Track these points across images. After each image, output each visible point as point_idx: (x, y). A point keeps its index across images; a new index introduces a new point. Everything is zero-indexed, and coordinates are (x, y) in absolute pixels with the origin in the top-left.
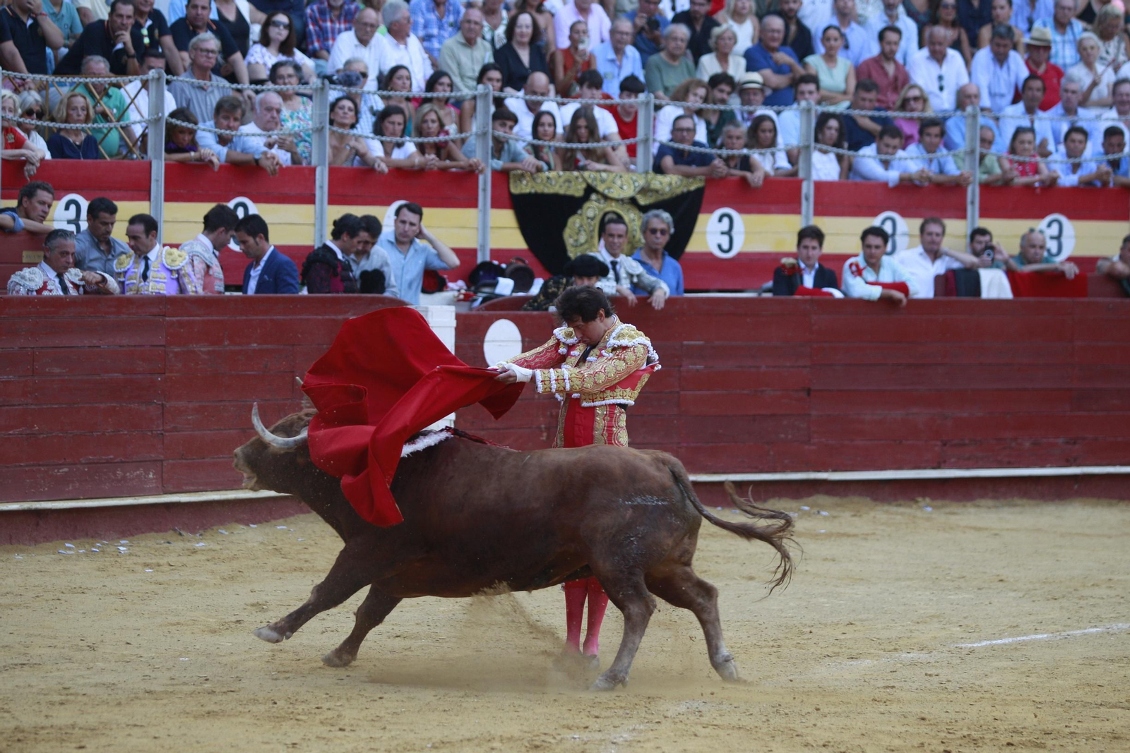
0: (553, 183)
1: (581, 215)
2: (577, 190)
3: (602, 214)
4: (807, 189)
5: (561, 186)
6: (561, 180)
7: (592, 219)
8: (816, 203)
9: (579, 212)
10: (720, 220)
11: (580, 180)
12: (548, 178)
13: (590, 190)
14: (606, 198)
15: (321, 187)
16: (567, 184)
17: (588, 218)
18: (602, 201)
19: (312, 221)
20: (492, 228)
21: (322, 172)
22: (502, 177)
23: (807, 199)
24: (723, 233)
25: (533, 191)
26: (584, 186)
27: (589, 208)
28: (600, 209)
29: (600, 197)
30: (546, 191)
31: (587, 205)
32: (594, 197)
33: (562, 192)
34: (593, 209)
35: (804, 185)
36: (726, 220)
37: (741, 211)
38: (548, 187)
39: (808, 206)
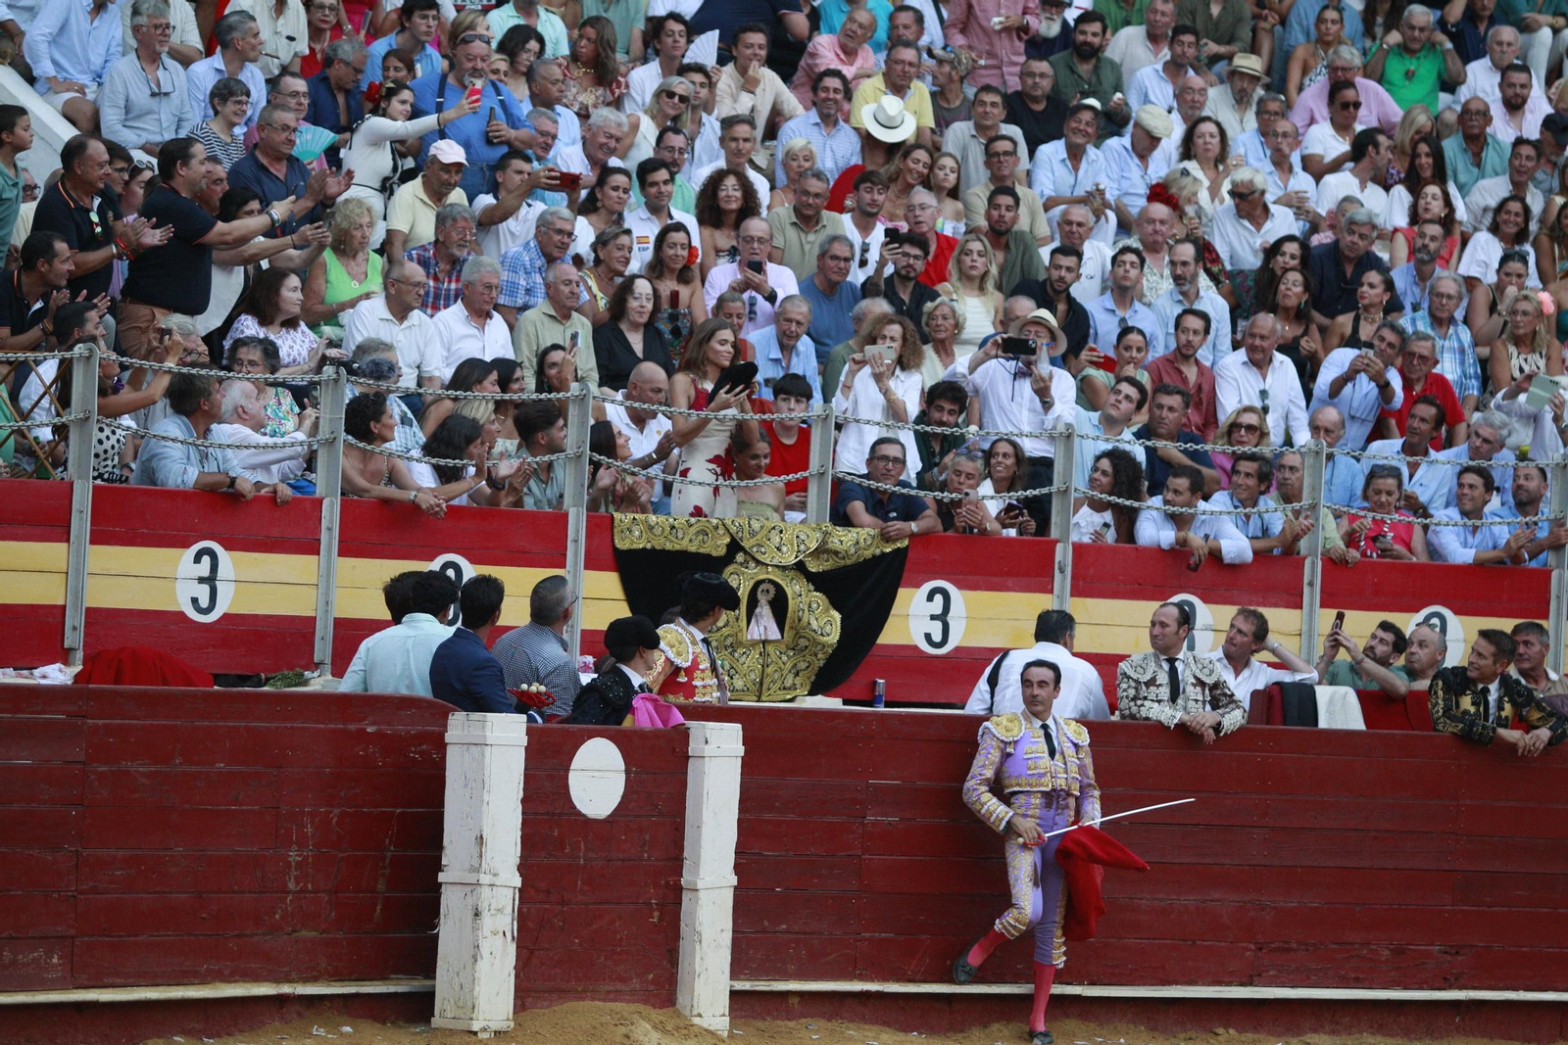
0: (680, 535)
2: (717, 546)
4: (1063, 555)
5: (691, 541)
6: (693, 530)
8: (1074, 577)
10: (930, 598)
11: (721, 531)
12: (673, 527)
13: (735, 547)
14: (758, 562)
15: (330, 529)
16: (700, 537)
18: (752, 564)
19: (313, 580)
21: (332, 505)
22: (600, 527)
23: (1062, 571)
24: (933, 617)
25: (649, 546)
26: (728, 540)
27: (733, 573)
28: (749, 577)
29: (748, 558)
30: (669, 546)
31: (730, 568)
32: (740, 557)
33: (693, 549)
34: (737, 576)
35: (1059, 547)
36: (939, 598)
37: (960, 586)
38: (671, 541)
39: (1063, 580)
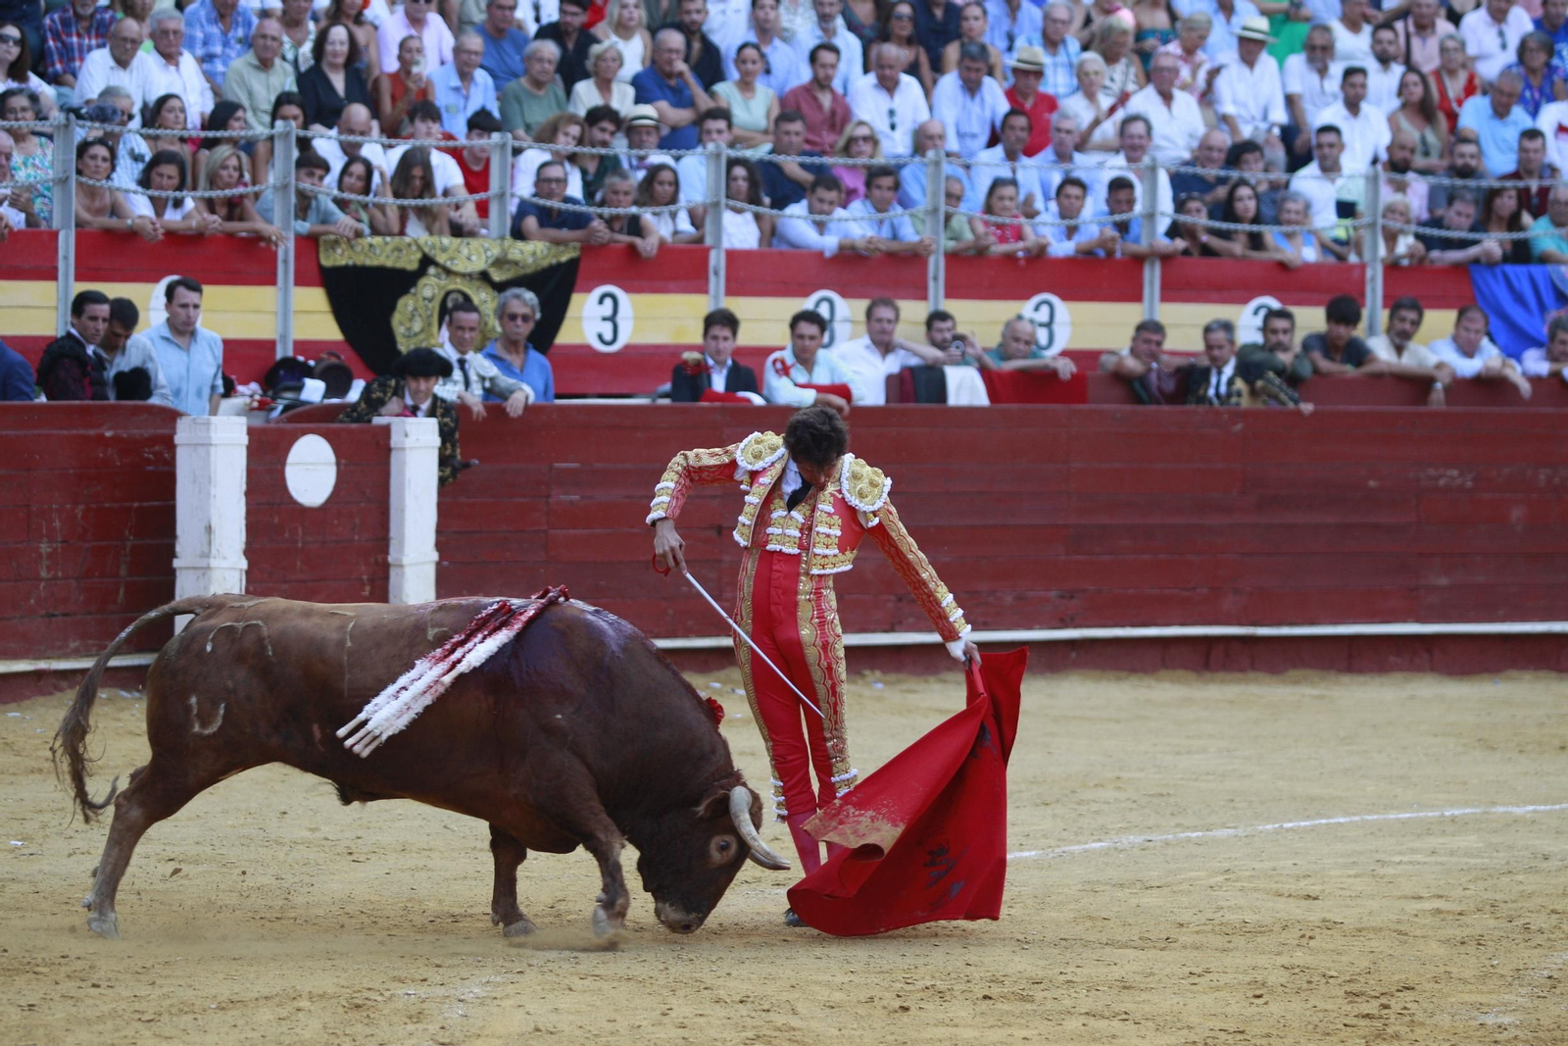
0: (378, 252)
1: (415, 294)
2: (410, 262)
3: (443, 293)
4: (717, 260)
5: (388, 257)
6: (389, 248)
7: (430, 300)
8: (728, 279)
9: (413, 290)
10: (601, 301)
11: (414, 248)
12: (371, 246)
13: (427, 261)
14: (448, 272)
15: (66, 258)
16: (396, 254)
17: (424, 299)
18: (443, 276)
19: (53, 303)
20: (296, 312)
21: (67, 237)
22: (308, 244)
23: (716, 273)
24: (604, 319)
25: (351, 263)
26: (419, 256)
27: (426, 285)
28: (440, 288)
29: (440, 270)
30: (368, 262)
31: (423, 281)
32: (432, 270)
33: (389, 264)
34: (430, 287)
35: (713, 255)
36: (608, 302)
37: (628, 289)
38: (370, 258)
39: (718, 283)
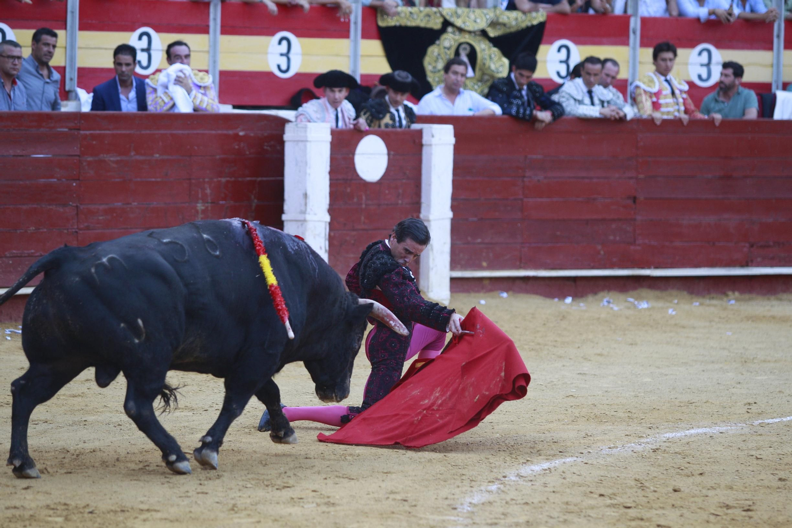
0: (415, 17)
1: (439, 45)
2: (436, 24)
3: (456, 45)
4: (635, 24)
5: (422, 20)
6: (422, 15)
7: (449, 49)
8: (642, 36)
9: (437, 42)
10: (559, 50)
11: (438, 15)
12: (411, 13)
13: (447, 23)
14: (461, 30)
15: (215, 20)
16: (427, 18)
17: (445, 48)
18: (457, 33)
19: (206, 49)
20: (362, 56)
21: (216, 6)
22: (371, 12)
23: (634, 32)
24: (561, 62)
25: (398, 24)
26: (441, 20)
27: (446, 39)
28: (455, 41)
29: (455, 29)
30: (409, 24)
31: (444, 36)
32: (450, 29)
33: (423, 25)
34: (449, 40)
35: (633, 21)
36: (564, 51)
37: (577, 43)
38: (409, 21)
39: (635, 38)
